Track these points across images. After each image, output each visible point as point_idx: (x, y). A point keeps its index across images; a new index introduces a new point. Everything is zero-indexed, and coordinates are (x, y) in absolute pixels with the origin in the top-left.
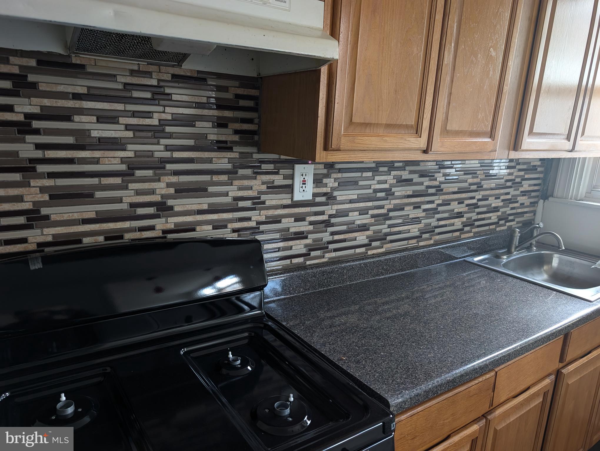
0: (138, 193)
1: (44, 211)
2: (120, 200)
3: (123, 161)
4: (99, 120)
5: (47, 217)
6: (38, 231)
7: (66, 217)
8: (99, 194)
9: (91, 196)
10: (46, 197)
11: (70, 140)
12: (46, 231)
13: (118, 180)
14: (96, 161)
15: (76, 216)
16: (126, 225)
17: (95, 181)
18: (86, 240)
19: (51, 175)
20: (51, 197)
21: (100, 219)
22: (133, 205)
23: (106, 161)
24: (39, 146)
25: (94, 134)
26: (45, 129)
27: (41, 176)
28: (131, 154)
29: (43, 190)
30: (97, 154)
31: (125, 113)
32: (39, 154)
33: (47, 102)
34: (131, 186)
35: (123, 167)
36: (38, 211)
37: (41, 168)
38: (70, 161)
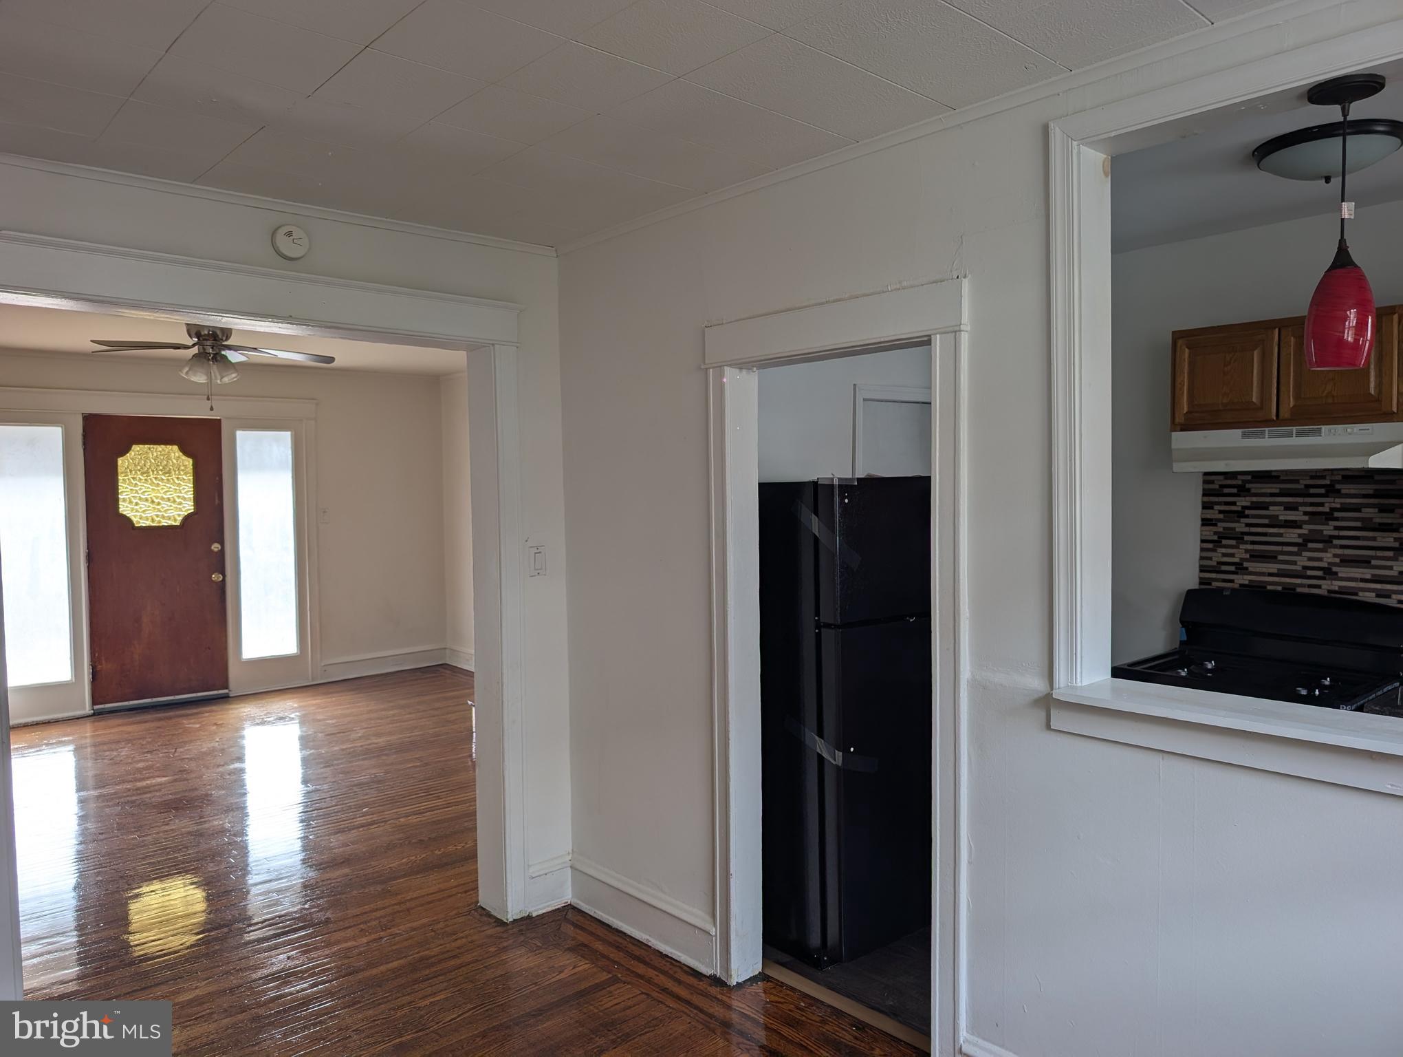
0: (1310, 559)
1: (1245, 564)
2: (1295, 563)
3: (1300, 536)
4: (1286, 509)
5: (1247, 568)
6: (1241, 577)
7: (1258, 570)
8: (1280, 557)
9: (1276, 557)
10: (1248, 556)
11: (1266, 521)
12: (1245, 577)
13: (1295, 549)
14: (1281, 535)
15: (1264, 570)
16: (1299, 581)
17: (1279, 548)
18: (1269, 587)
19: (1253, 543)
20: (1251, 556)
21: (1280, 574)
22: (1305, 568)
23: (1287, 535)
24: (1248, 525)
25: (1281, 518)
26: (1252, 515)
27: (1246, 543)
28: (1305, 532)
29: (1247, 551)
30: (1282, 530)
31: (1305, 504)
32: (1246, 530)
33: (1254, 499)
34: (1304, 554)
35: (1300, 541)
36: (1242, 564)
37: (1247, 538)
38: (1265, 534)
